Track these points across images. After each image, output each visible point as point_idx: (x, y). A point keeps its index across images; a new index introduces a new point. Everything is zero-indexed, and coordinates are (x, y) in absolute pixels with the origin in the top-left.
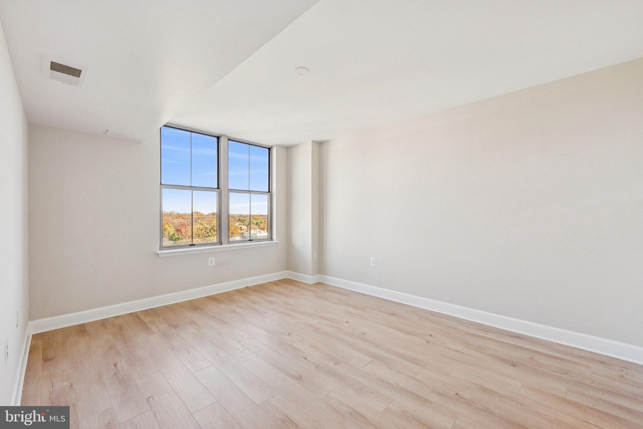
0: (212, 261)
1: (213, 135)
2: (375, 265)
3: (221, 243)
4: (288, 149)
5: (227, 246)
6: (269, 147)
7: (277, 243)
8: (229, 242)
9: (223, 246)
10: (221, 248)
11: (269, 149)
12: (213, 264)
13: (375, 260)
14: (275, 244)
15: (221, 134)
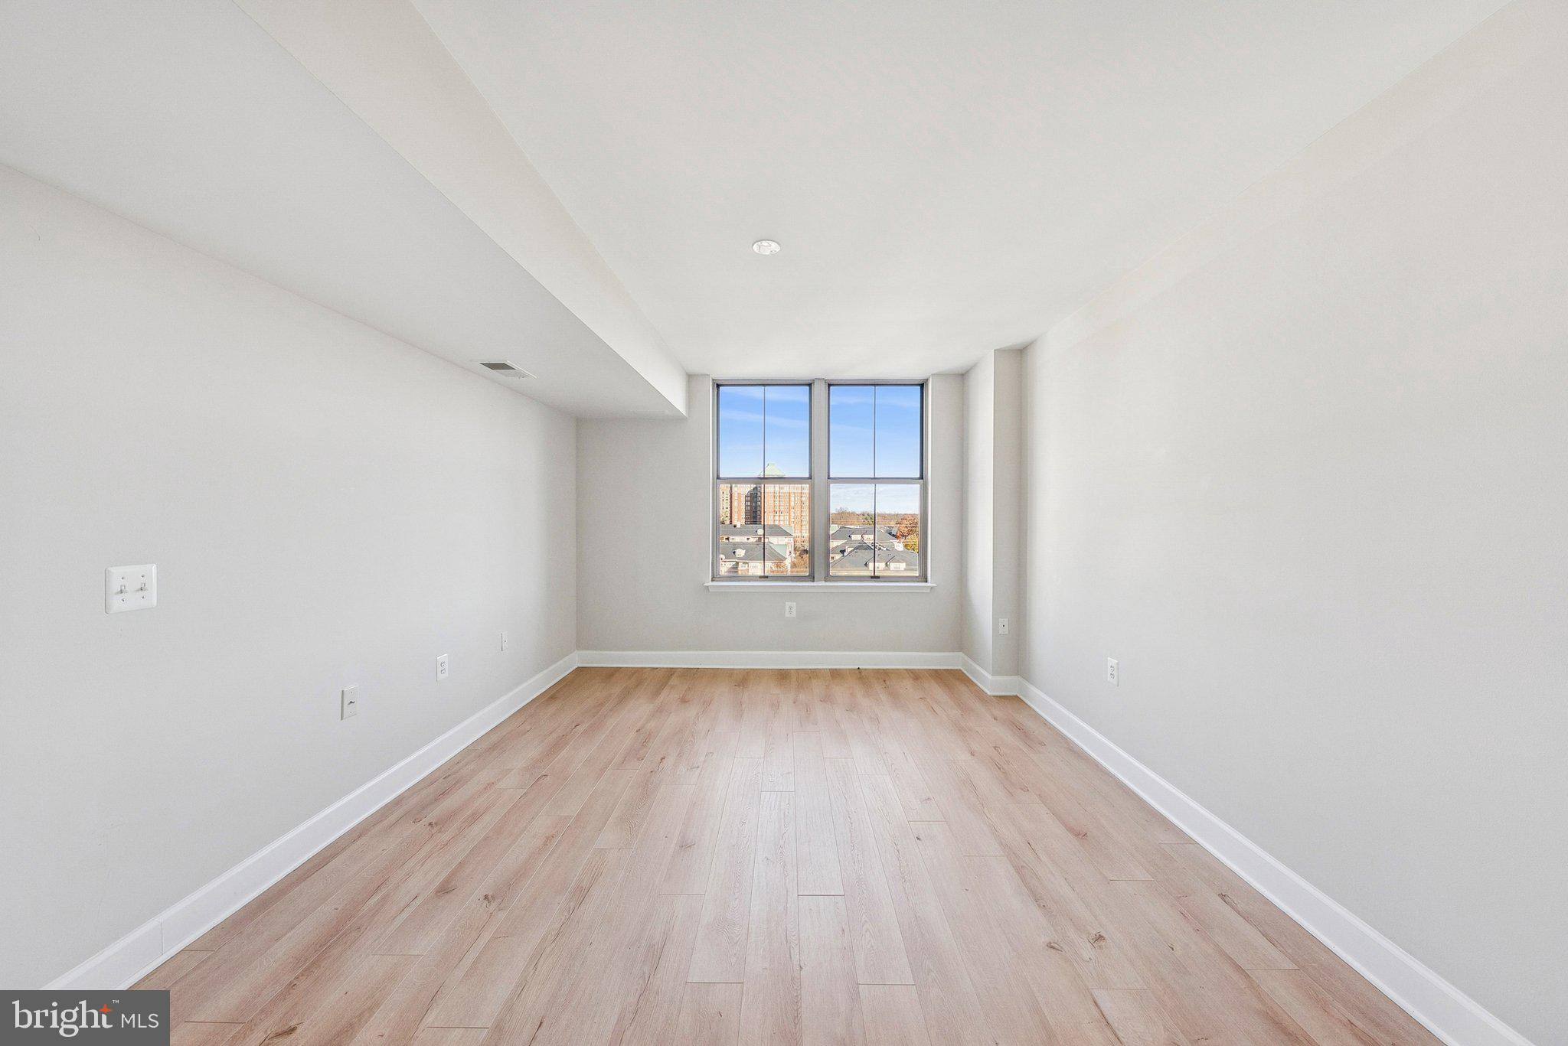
0: (791, 609)
1: (797, 382)
2: (1115, 683)
3: (812, 577)
4: (962, 377)
5: (823, 583)
6: (921, 382)
7: (932, 588)
8: (828, 577)
9: (815, 584)
10: (811, 586)
11: (922, 386)
12: (794, 614)
13: (1115, 666)
14: (928, 591)
15: (813, 377)
